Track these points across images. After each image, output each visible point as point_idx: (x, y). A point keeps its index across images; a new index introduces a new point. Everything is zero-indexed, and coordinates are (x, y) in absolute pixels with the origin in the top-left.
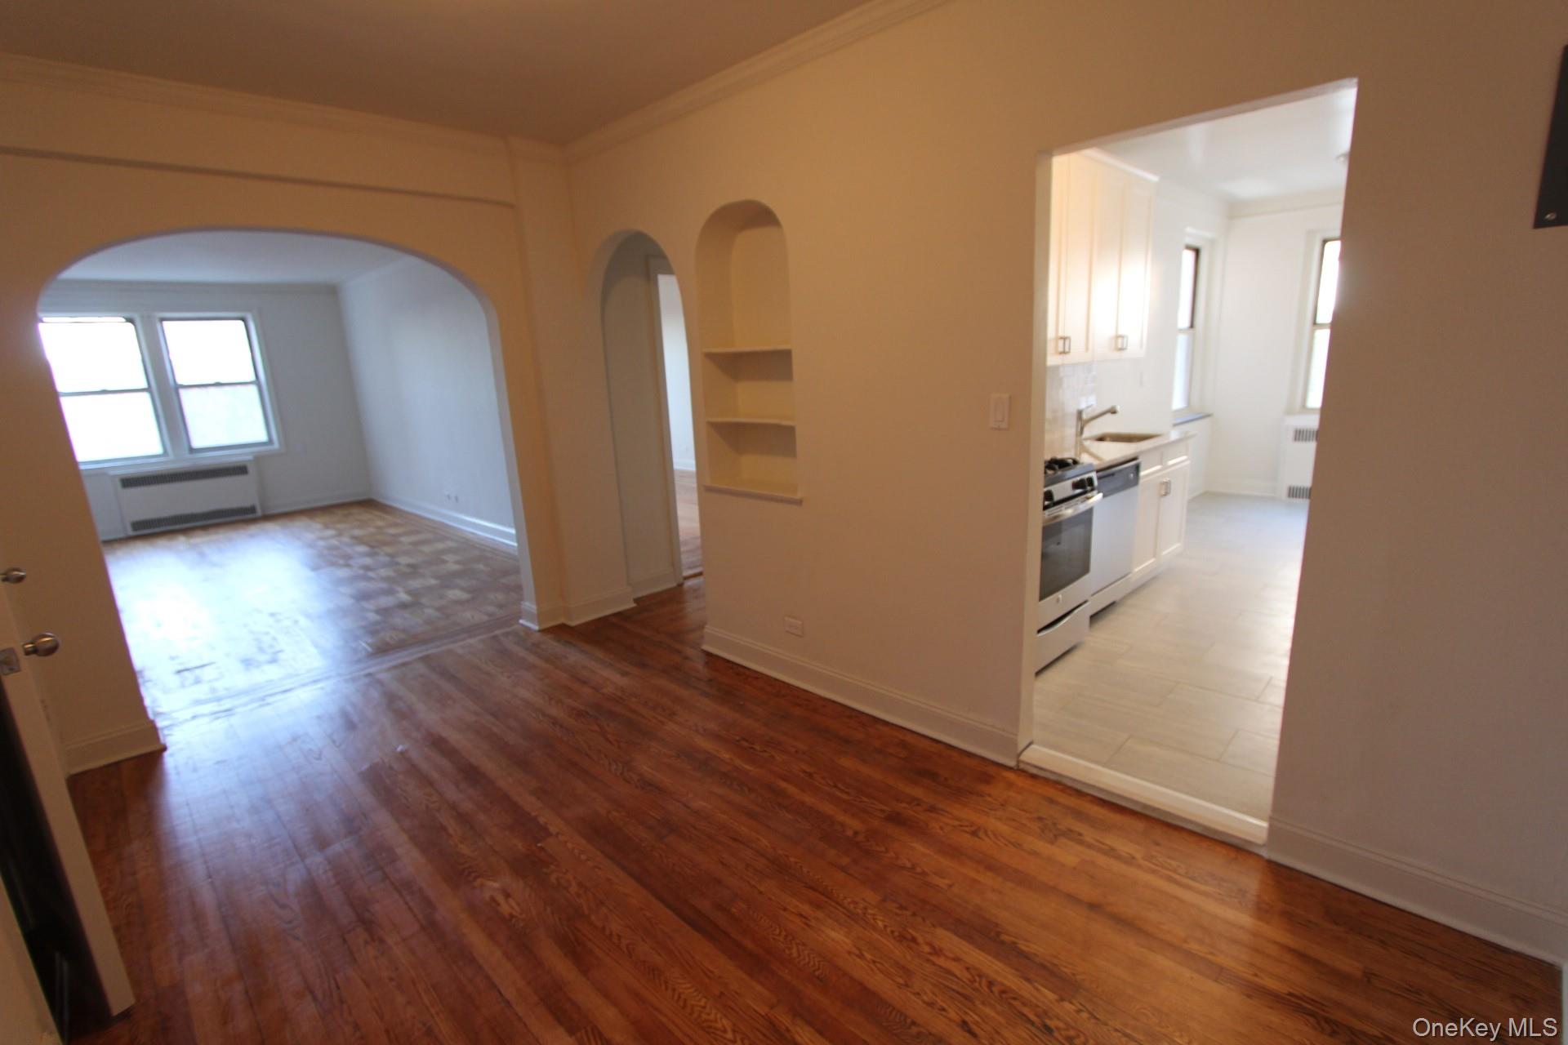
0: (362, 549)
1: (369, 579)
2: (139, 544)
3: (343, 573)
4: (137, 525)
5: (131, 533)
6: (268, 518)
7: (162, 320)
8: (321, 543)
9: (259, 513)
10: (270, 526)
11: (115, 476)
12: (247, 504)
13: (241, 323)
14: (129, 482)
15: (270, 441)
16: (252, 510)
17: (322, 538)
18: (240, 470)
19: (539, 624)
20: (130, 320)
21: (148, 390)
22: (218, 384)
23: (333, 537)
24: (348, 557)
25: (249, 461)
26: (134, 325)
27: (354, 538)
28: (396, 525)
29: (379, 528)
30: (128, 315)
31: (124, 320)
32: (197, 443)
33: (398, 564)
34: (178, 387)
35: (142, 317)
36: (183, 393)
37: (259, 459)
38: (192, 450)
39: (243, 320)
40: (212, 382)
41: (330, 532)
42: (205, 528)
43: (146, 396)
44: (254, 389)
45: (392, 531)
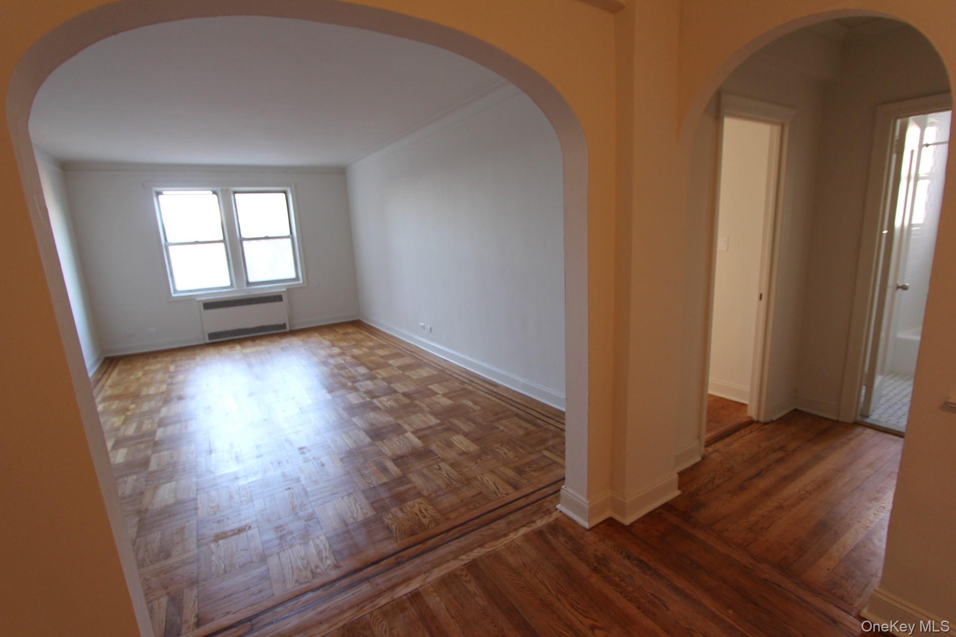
0: (362, 370)
1: (376, 409)
2: (212, 351)
3: (354, 398)
4: (212, 336)
5: (208, 341)
6: (294, 333)
7: (235, 193)
8: (332, 361)
9: (288, 329)
10: (295, 341)
11: (199, 301)
12: (280, 322)
13: (283, 195)
14: (209, 305)
15: (297, 278)
16: (284, 326)
17: (332, 356)
18: (277, 298)
19: (589, 521)
20: (214, 193)
21: (224, 241)
22: (267, 238)
23: (339, 355)
24: (354, 379)
25: (284, 292)
26: (218, 197)
27: (354, 357)
28: (382, 346)
29: (370, 348)
30: (214, 189)
31: (211, 192)
32: (251, 279)
33: (395, 392)
34: (242, 240)
35: (222, 190)
36: (245, 243)
37: (290, 290)
38: (248, 284)
39: (285, 192)
40: (263, 236)
41: (336, 350)
42: (253, 339)
43: (222, 245)
44: (289, 240)
45: (381, 352)
